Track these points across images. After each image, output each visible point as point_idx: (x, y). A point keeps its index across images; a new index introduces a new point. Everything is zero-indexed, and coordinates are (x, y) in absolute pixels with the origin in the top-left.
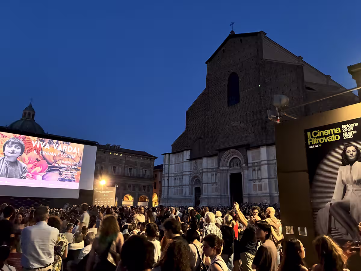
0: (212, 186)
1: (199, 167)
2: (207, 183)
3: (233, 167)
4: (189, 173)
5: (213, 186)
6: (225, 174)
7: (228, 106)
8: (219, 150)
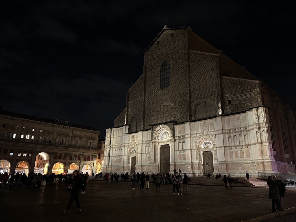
1: (135, 140)
2: (142, 153)
4: (127, 145)
5: (147, 156)
6: (156, 146)
7: (160, 89)
8: (153, 125)
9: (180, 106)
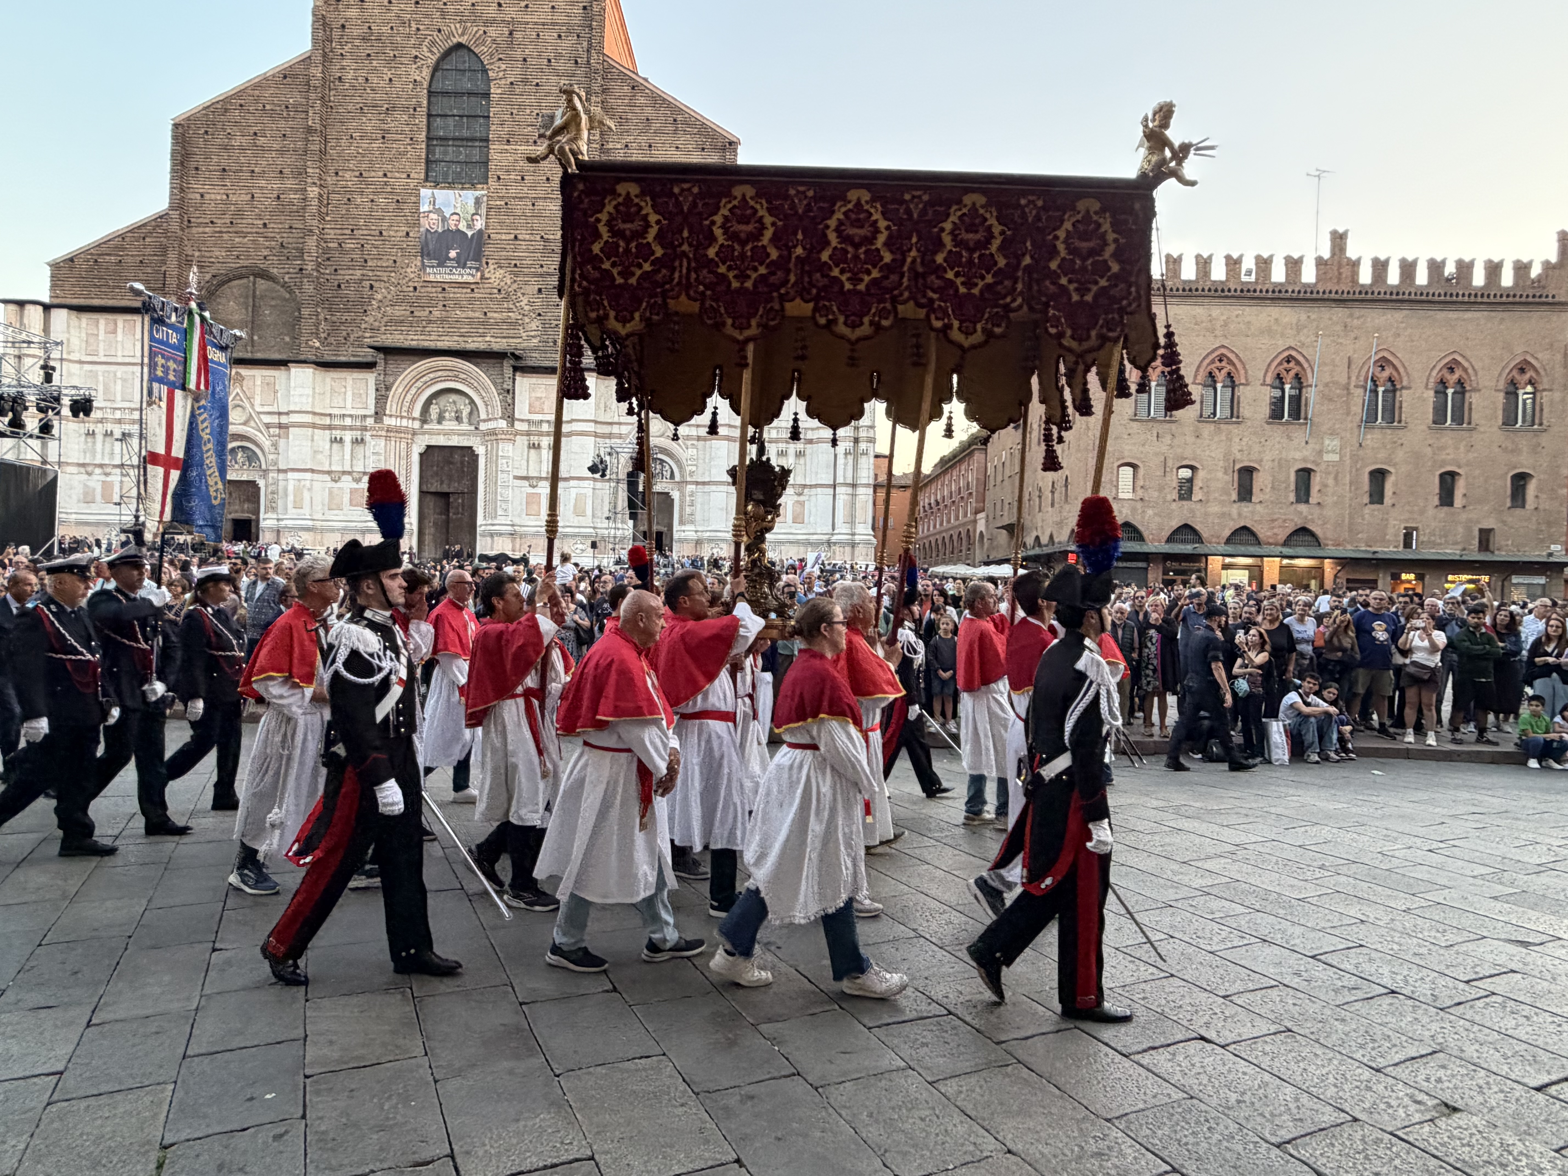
0: (334, 484)
1: (257, 401)
2: (312, 471)
3: (439, 422)
5: (339, 485)
6: (403, 445)
7: (426, 179)
8: (388, 351)
9: (540, 290)
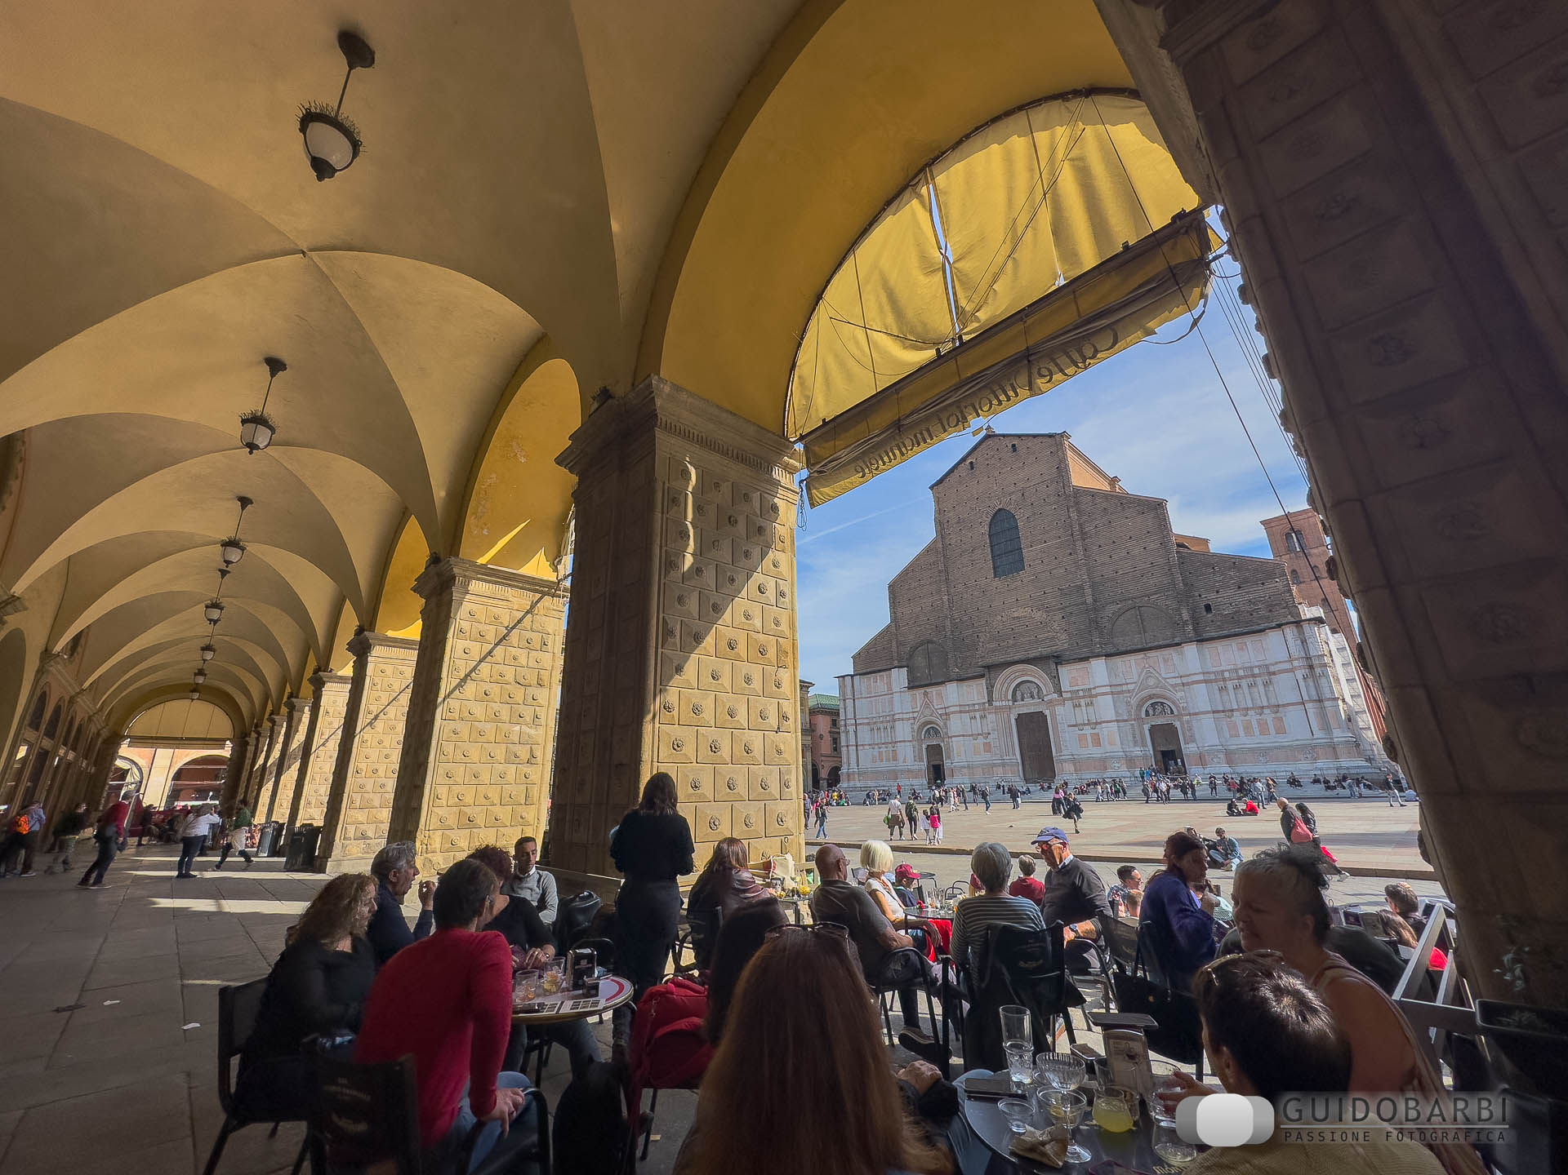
0: (973, 742)
1: (935, 703)
2: (963, 736)
3: (1023, 700)
4: (911, 715)
5: (978, 741)
6: (1005, 715)
7: (995, 577)
9: (1063, 617)
